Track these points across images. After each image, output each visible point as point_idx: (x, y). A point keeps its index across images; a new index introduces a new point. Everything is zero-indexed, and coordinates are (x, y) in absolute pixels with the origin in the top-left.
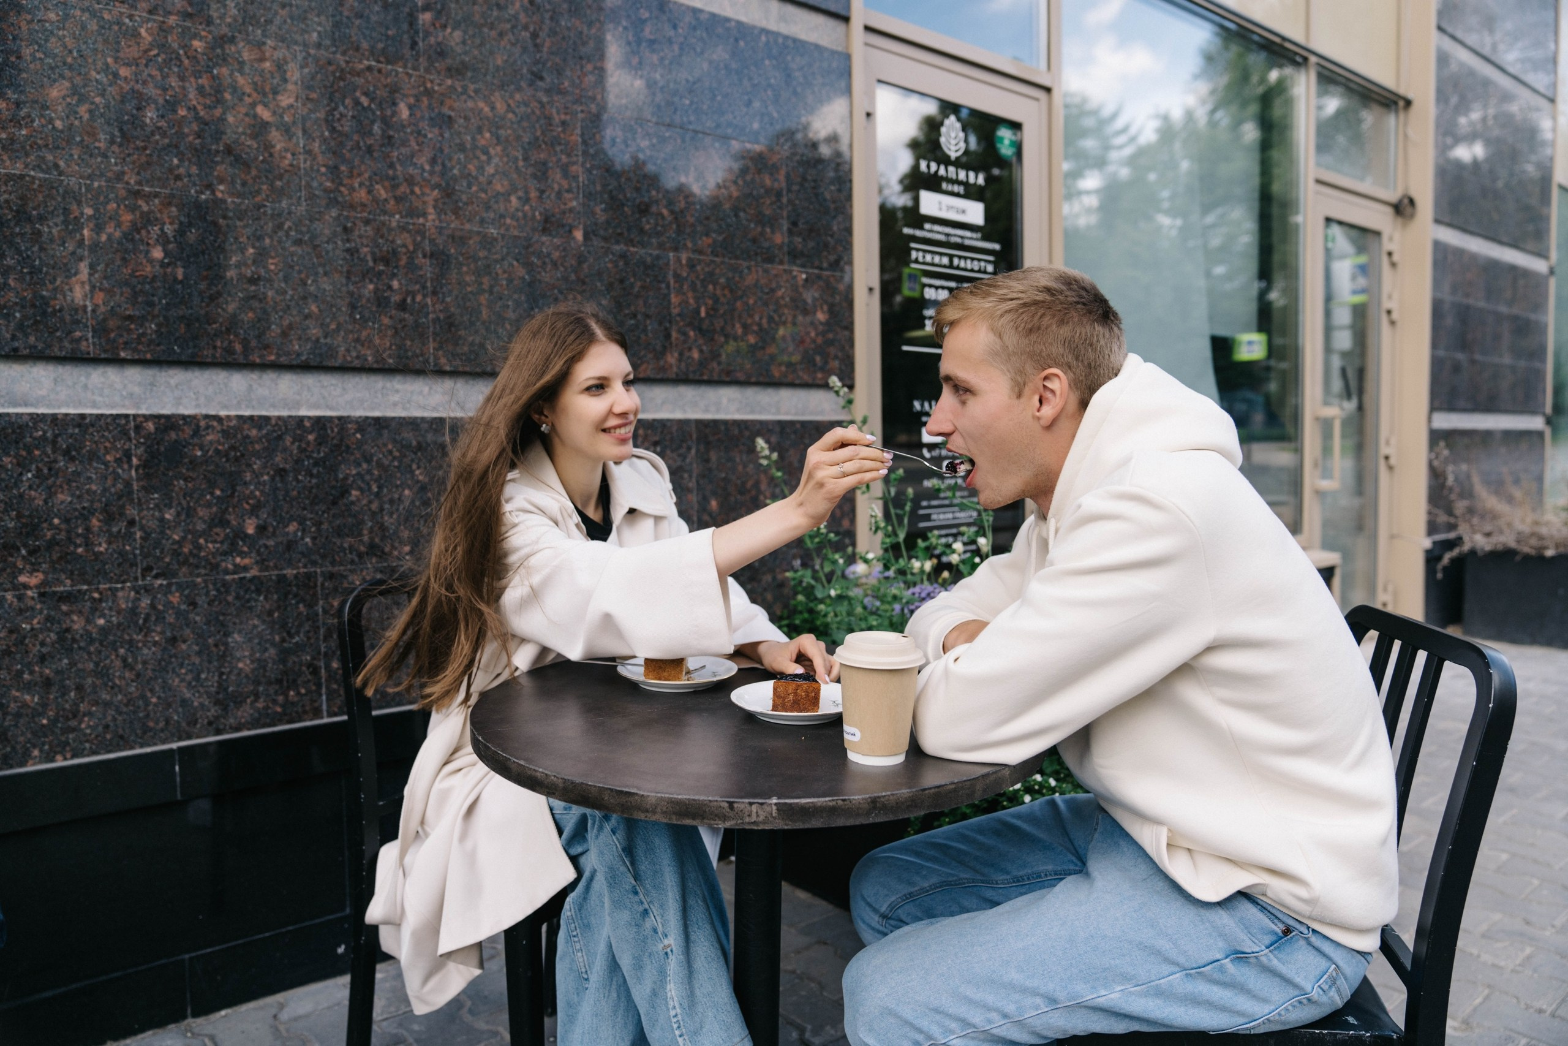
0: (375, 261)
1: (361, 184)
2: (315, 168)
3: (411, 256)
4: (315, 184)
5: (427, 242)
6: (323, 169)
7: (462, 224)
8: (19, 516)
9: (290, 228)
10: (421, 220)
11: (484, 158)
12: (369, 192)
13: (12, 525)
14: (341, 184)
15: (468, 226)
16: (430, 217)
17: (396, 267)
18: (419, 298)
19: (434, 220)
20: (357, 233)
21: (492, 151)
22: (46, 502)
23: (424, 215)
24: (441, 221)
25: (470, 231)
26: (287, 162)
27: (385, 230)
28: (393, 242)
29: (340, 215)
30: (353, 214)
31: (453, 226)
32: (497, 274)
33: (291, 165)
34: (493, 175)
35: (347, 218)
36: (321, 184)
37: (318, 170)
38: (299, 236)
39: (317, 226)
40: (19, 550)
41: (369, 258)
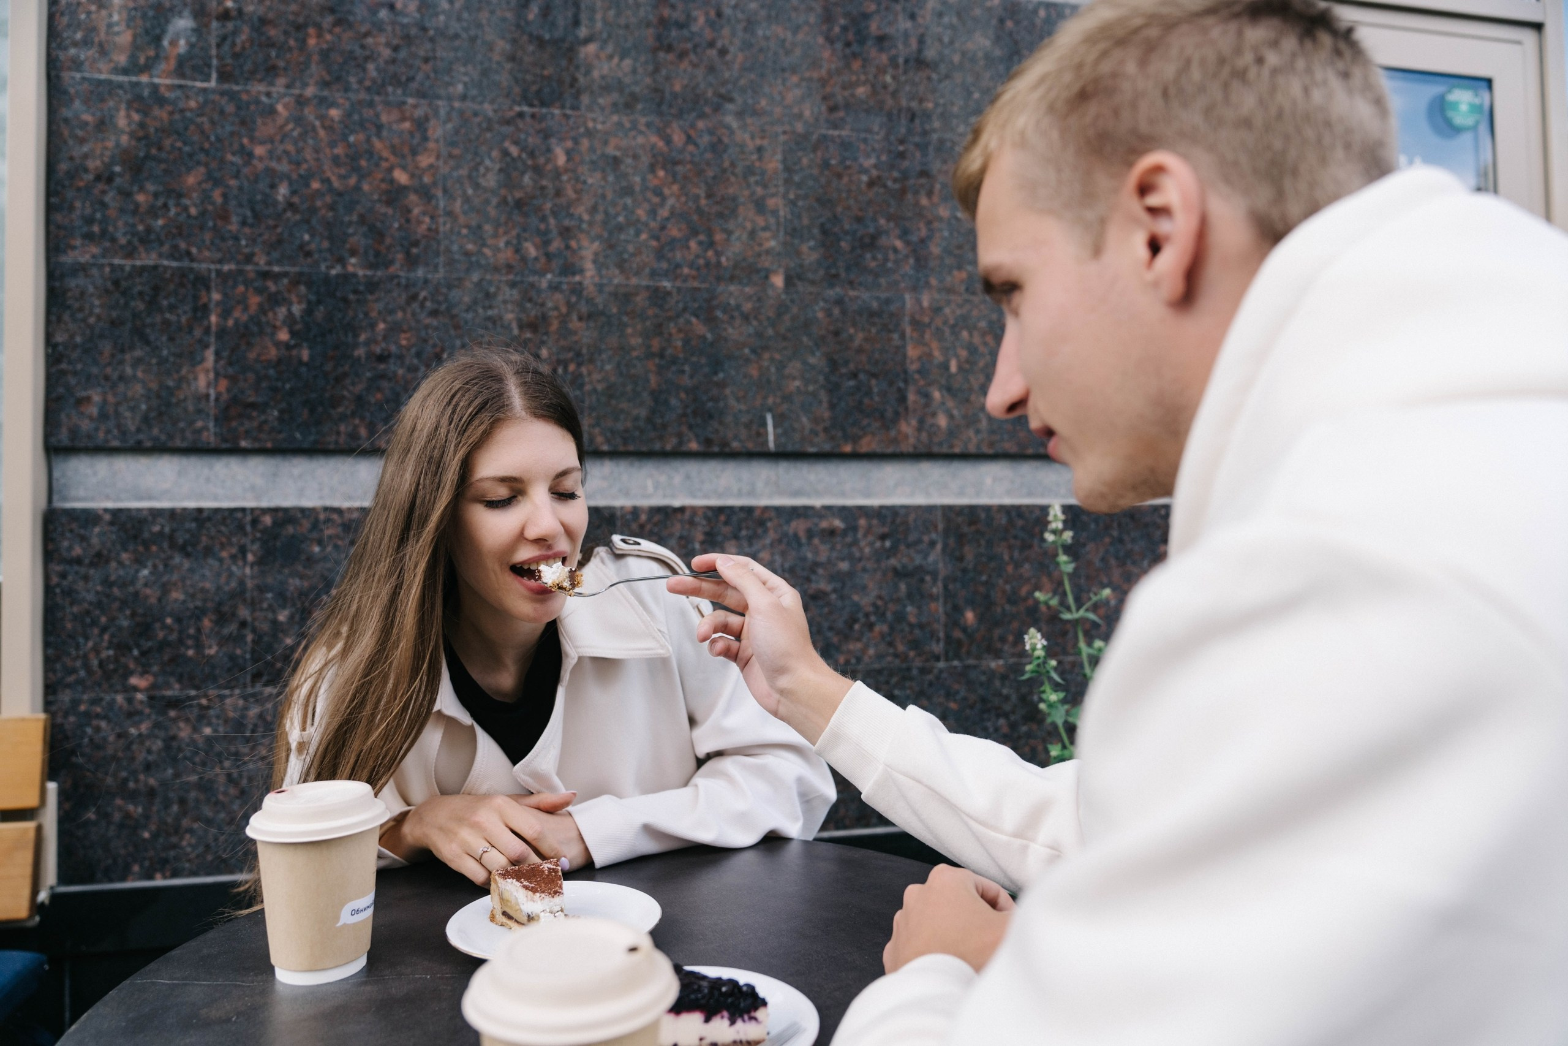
0: (521, 327)
1: (508, 243)
2: (456, 229)
3: (564, 319)
4: (455, 248)
5: (583, 302)
6: (465, 231)
7: (628, 278)
8: (134, 615)
9: (425, 299)
10: (577, 278)
11: (656, 200)
12: (517, 250)
13: (125, 623)
14: (484, 245)
15: (634, 281)
16: (589, 274)
17: (546, 333)
18: (572, 367)
19: (592, 277)
20: (500, 298)
21: (666, 191)
22: (160, 600)
23: (581, 271)
24: (601, 277)
25: (637, 286)
26: (424, 227)
27: (533, 294)
28: (543, 305)
29: (481, 280)
30: (497, 277)
31: (616, 281)
32: (670, 335)
33: (429, 229)
34: (667, 219)
35: (490, 282)
36: (461, 247)
37: (459, 233)
38: (435, 306)
39: (455, 294)
40: (130, 650)
41: (514, 325)
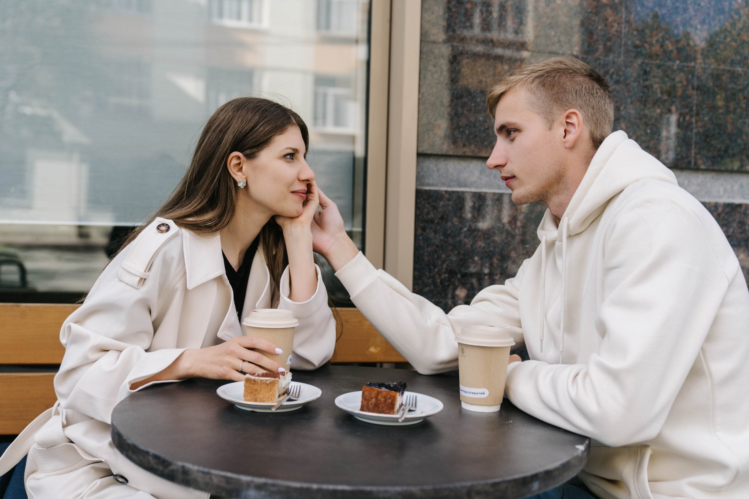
0: (662, 93)
1: (657, 41)
2: (631, 32)
3: (685, 88)
4: (629, 43)
5: (695, 79)
6: (635, 33)
7: (719, 65)
8: (459, 254)
9: (613, 73)
10: (692, 64)
11: (736, 17)
12: (662, 46)
13: (454, 259)
14: (646, 42)
15: (722, 67)
16: (699, 61)
17: (675, 97)
18: (687, 118)
19: (700, 63)
20: (652, 74)
21: (742, 12)
22: (472, 246)
23: (695, 59)
24: (705, 64)
25: (724, 70)
26: (614, 29)
27: (669, 72)
28: (674, 79)
29: (643, 63)
30: (651, 61)
31: (713, 67)
32: (740, 100)
33: (617, 31)
34: (742, 29)
35: (647, 64)
36: (633, 43)
37: (632, 34)
38: (618, 78)
39: (629, 71)
40: (456, 274)
41: (659, 91)
